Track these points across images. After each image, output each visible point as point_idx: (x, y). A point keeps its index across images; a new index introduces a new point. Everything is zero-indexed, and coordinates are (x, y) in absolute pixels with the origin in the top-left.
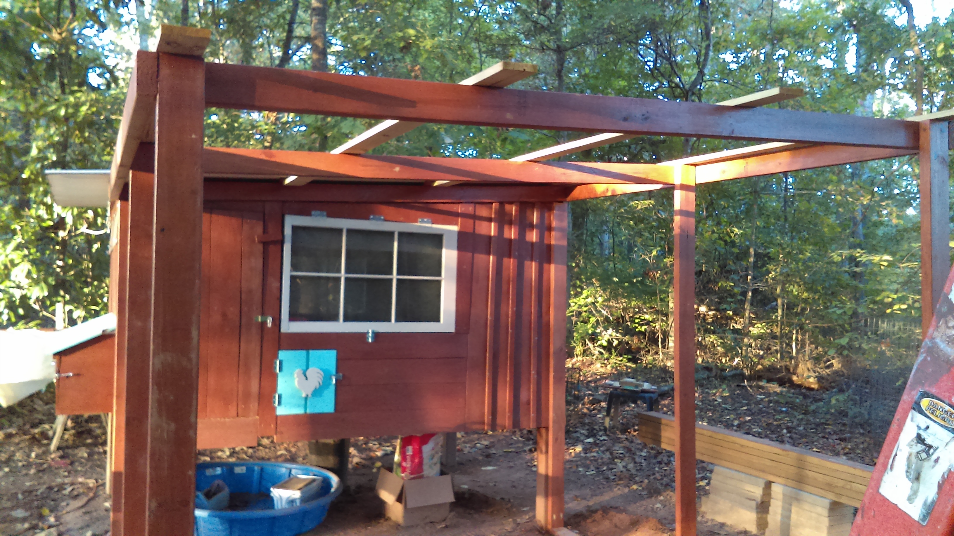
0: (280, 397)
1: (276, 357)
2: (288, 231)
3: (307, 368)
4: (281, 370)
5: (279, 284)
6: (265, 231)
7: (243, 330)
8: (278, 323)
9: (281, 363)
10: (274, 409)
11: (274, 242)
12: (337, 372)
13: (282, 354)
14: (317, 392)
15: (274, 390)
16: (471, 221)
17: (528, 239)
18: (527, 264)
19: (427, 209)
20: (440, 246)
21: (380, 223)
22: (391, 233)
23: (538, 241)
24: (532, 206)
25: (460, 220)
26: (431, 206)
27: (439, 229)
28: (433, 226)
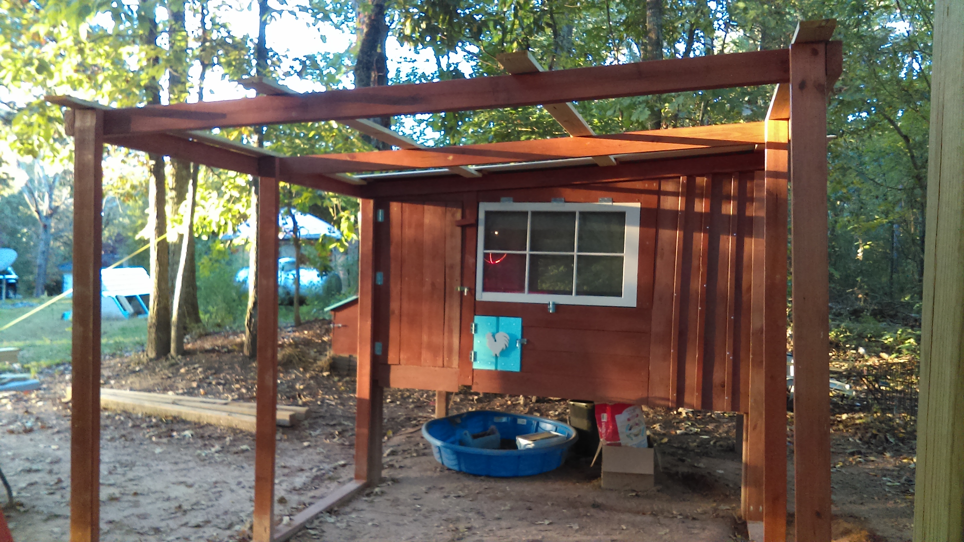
0: (475, 354)
1: (473, 321)
2: (482, 216)
3: (498, 331)
4: (476, 331)
5: (474, 260)
6: (463, 216)
7: (447, 298)
8: (473, 292)
9: (476, 326)
10: (471, 364)
11: (470, 225)
12: (523, 337)
13: (478, 319)
14: (505, 352)
15: (472, 348)
16: (655, 197)
17: (724, 211)
18: (723, 238)
19: (608, 188)
20: (623, 224)
21: (561, 204)
22: (573, 214)
23: (736, 213)
24: (729, 176)
25: (643, 196)
26: (611, 185)
27: (620, 207)
28: (614, 204)
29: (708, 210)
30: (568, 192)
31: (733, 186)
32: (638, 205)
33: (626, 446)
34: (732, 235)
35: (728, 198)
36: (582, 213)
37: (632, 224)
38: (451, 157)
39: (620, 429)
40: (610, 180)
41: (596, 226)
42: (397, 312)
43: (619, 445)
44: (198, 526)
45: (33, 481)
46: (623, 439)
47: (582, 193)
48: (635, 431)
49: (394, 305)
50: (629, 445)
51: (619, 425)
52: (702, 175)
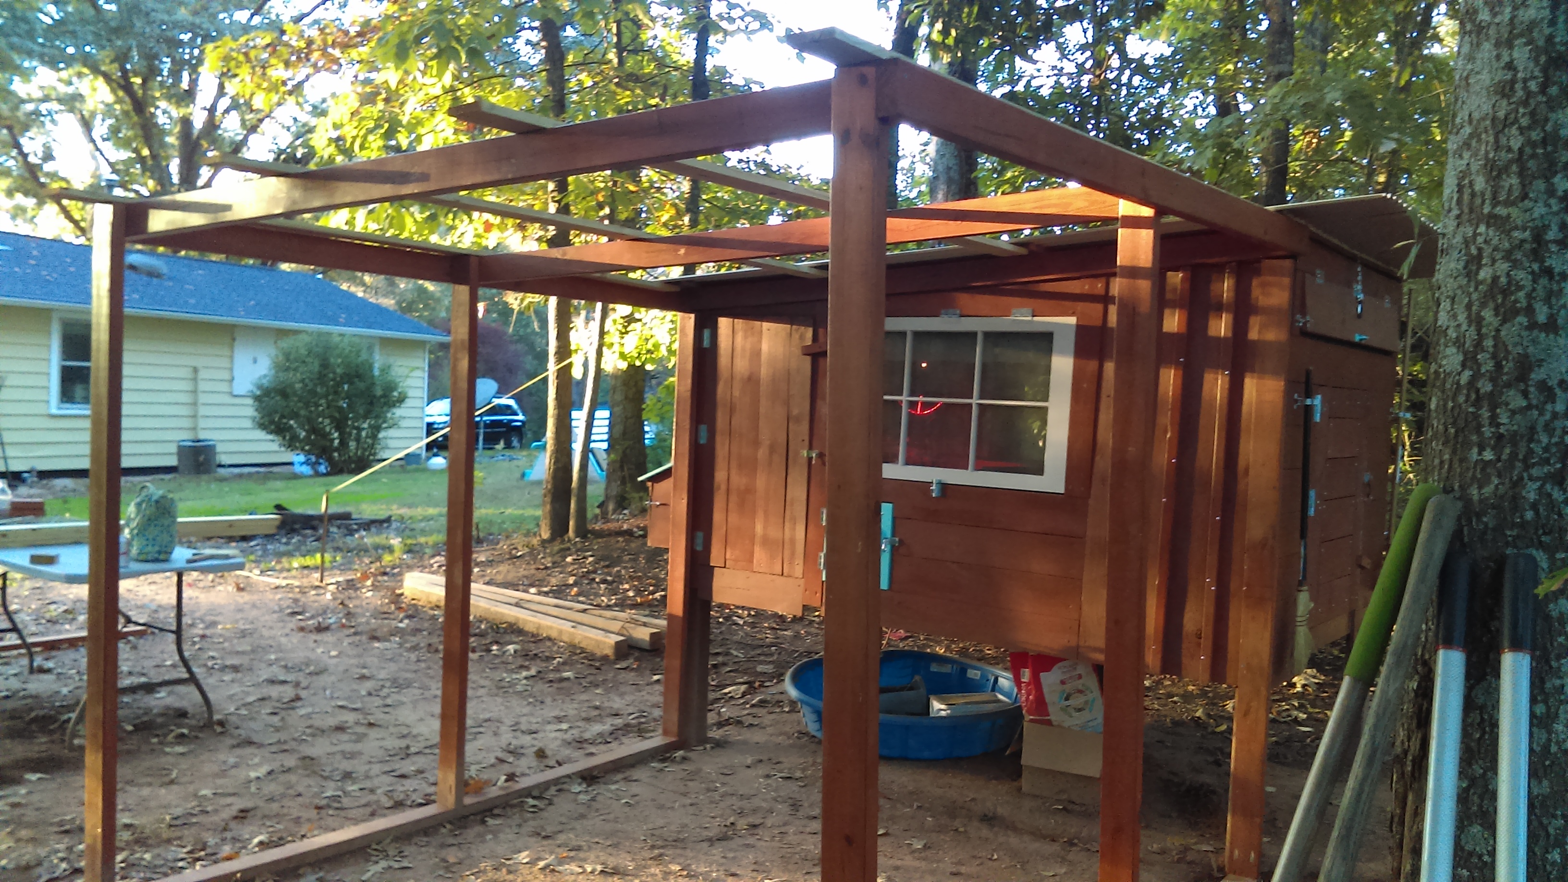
7: (790, 468)
12: (894, 534)
16: (1099, 307)
17: (1212, 332)
18: (1208, 377)
19: (1028, 293)
20: (1049, 352)
21: (955, 319)
22: (974, 335)
23: (1230, 335)
24: (1220, 269)
25: (1080, 306)
26: (1031, 287)
27: (1043, 323)
28: (1036, 318)
29: (1184, 330)
30: (965, 300)
31: (1226, 287)
32: (1072, 320)
33: (1059, 726)
34: (1223, 374)
35: (1219, 308)
36: (987, 335)
37: (1062, 353)
38: (682, 251)
39: (1048, 698)
40: (1026, 280)
41: (1008, 355)
42: (723, 487)
43: (1049, 723)
44: (403, 776)
45: (265, 695)
46: (1055, 715)
47: (985, 301)
48: (1074, 702)
49: (720, 476)
50: (1066, 724)
51: (1046, 690)
52: (1176, 269)
